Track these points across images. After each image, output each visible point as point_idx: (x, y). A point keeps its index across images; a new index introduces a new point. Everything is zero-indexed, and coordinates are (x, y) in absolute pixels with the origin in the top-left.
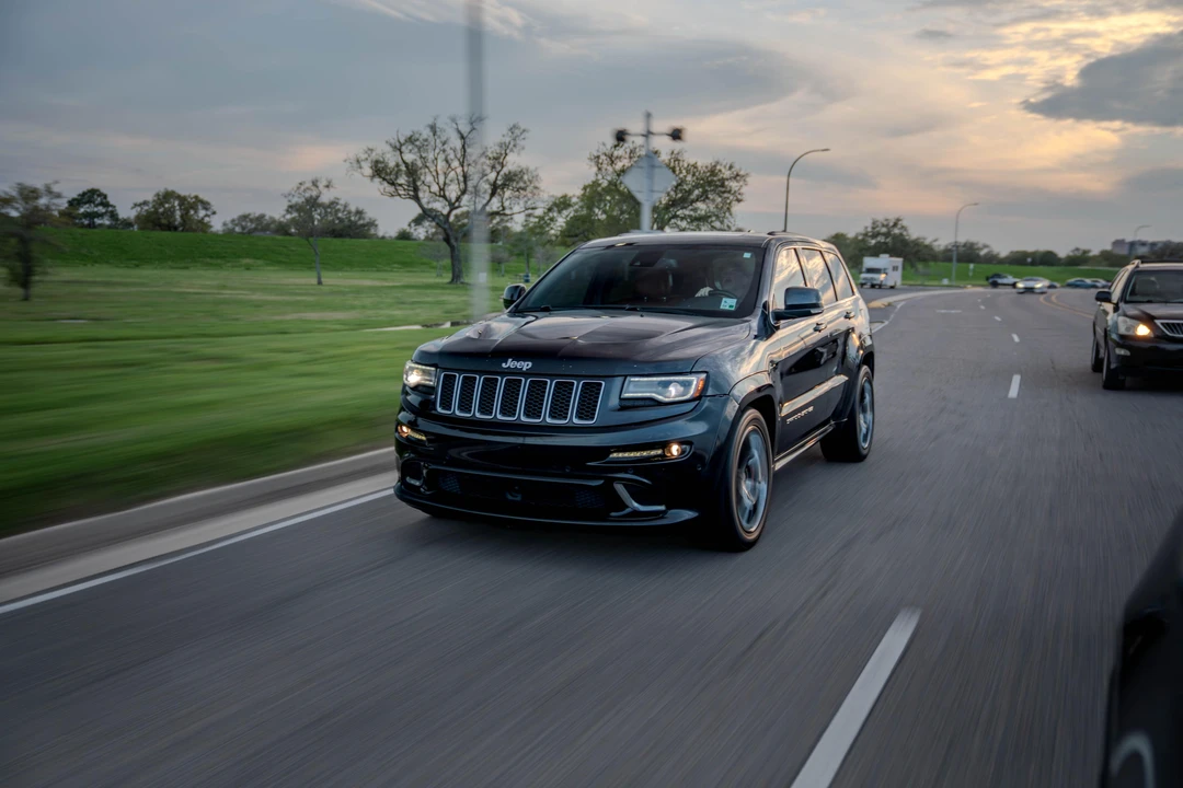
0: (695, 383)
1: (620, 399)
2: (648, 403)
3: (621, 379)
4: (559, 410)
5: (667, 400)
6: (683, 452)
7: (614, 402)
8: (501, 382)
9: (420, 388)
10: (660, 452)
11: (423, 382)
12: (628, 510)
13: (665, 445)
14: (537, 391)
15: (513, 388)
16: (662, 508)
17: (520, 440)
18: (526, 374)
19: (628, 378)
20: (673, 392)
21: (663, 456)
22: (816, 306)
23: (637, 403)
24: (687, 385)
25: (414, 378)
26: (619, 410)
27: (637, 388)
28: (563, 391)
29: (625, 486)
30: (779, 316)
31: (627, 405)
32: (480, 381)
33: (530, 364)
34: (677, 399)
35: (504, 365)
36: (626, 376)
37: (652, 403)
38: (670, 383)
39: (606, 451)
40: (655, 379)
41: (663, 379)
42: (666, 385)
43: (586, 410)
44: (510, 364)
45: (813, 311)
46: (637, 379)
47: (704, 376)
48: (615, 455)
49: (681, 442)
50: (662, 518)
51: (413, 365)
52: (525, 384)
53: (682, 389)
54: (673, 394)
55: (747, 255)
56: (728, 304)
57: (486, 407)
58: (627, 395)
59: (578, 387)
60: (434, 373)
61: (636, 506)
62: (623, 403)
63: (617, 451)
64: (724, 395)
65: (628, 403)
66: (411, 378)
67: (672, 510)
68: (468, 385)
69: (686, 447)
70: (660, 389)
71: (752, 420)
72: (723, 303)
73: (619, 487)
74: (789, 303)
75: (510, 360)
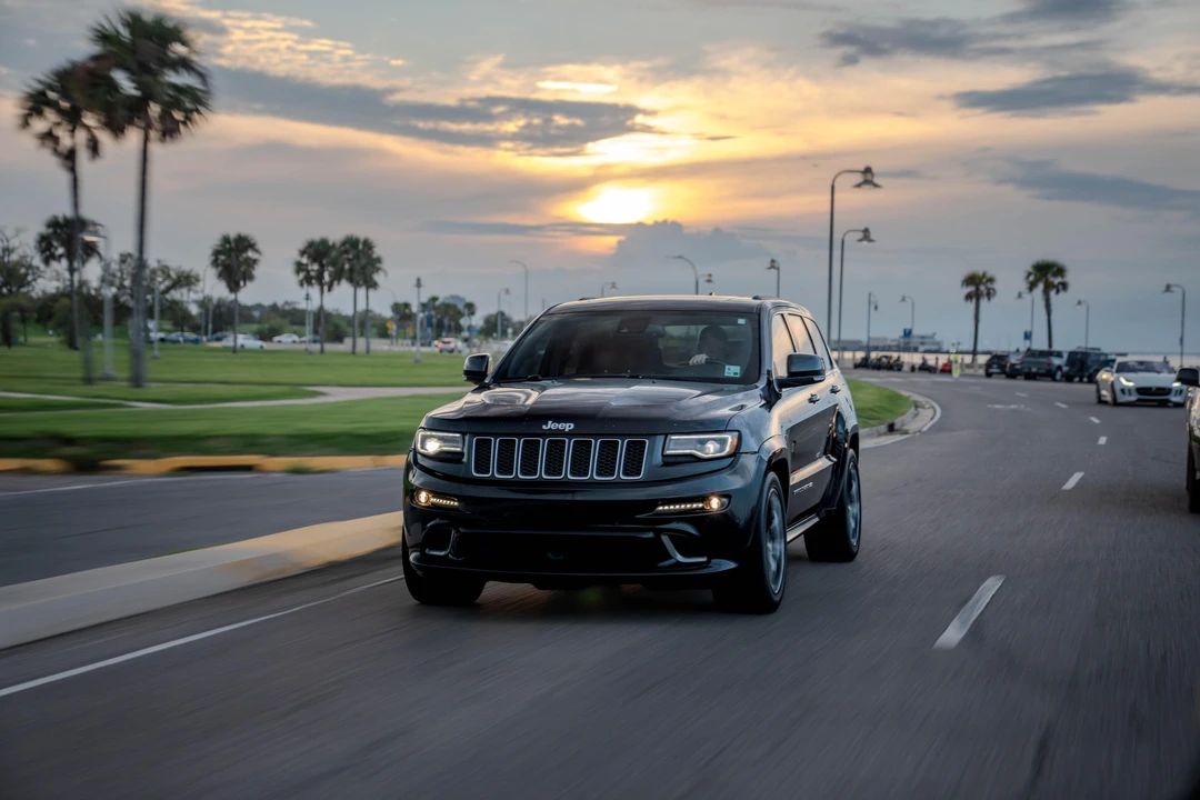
0: (730, 440)
1: (663, 456)
2: (688, 459)
3: (662, 437)
4: (606, 466)
5: (706, 456)
6: (722, 505)
7: (658, 459)
8: (544, 444)
9: (441, 456)
10: (700, 505)
11: (445, 449)
12: (671, 561)
13: (704, 499)
14: (582, 451)
15: (556, 450)
16: (704, 559)
17: (569, 497)
18: (570, 435)
19: (669, 437)
20: (711, 449)
21: (703, 508)
22: (818, 373)
23: (678, 460)
24: (723, 442)
25: (433, 447)
26: (663, 466)
27: (678, 445)
28: (609, 451)
29: (671, 538)
30: (783, 384)
31: (670, 462)
32: (519, 444)
33: (572, 426)
34: (718, 455)
35: (544, 427)
36: (666, 435)
37: (692, 459)
38: (707, 440)
39: (655, 503)
40: (693, 437)
41: (702, 437)
42: (703, 442)
43: (633, 465)
44: (551, 425)
45: (816, 379)
46: (677, 437)
47: (736, 434)
48: (661, 508)
49: (722, 495)
50: (707, 567)
51: (429, 433)
52: (569, 445)
53: (718, 446)
54: (712, 451)
55: (741, 321)
56: (732, 371)
57: (529, 466)
58: (668, 452)
59: (622, 445)
60: (461, 440)
61: (680, 558)
62: (666, 459)
63: (663, 505)
64: (755, 453)
65: (671, 460)
66: (427, 447)
67: (713, 561)
68: (507, 449)
69: (725, 500)
70: (699, 446)
71: (773, 482)
72: (726, 370)
73: (665, 539)
74: (793, 370)
75: (550, 422)
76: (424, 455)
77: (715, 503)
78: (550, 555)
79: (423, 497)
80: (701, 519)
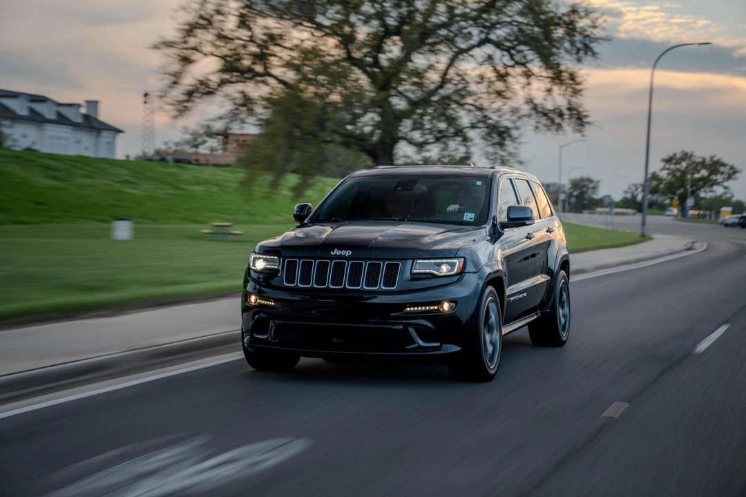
0: (457, 264)
1: (411, 273)
2: (428, 276)
3: (411, 261)
4: (372, 280)
5: (440, 274)
6: (451, 308)
7: (408, 275)
8: (331, 264)
9: (265, 271)
10: (436, 308)
11: (268, 266)
12: (416, 345)
13: (439, 303)
14: (356, 269)
15: (339, 268)
16: (438, 344)
18: (348, 258)
19: (415, 261)
20: (445, 269)
21: (438, 309)
22: (528, 219)
23: (422, 276)
24: (453, 265)
25: (260, 265)
26: (410, 280)
27: (421, 267)
28: (374, 269)
29: (416, 330)
30: (504, 226)
31: (416, 277)
32: (315, 264)
33: (351, 252)
34: (449, 273)
35: (332, 253)
36: (414, 259)
37: (431, 276)
38: (442, 264)
39: (404, 306)
40: (432, 261)
41: (438, 261)
42: (439, 265)
43: (390, 280)
44: (336, 252)
45: (527, 222)
46: (421, 261)
47: (463, 260)
48: (408, 309)
49: (451, 301)
50: (440, 350)
51: (258, 256)
52: (348, 265)
53: (449, 268)
54: (445, 271)
55: (479, 183)
56: (469, 216)
57: (320, 280)
58: (415, 271)
59: (384, 266)
60: (278, 261)
61: (421, 343)
62: (413, 276)
63: (410, 307)
64: (475, 273)
65: (416, 276)
66: (256, 265)
67: (444, 345)
68: (307, 267)
69: (453, 304)
70: (436, 267)
71: (491, 292)
72: (465, 216)
73: (412, 330)
74: (511, 217)
75: (336, 250)
76: (255, 271)
77: (446, 306)
78: (334, 340)
79: (253, 298)
80: (436, 317)
